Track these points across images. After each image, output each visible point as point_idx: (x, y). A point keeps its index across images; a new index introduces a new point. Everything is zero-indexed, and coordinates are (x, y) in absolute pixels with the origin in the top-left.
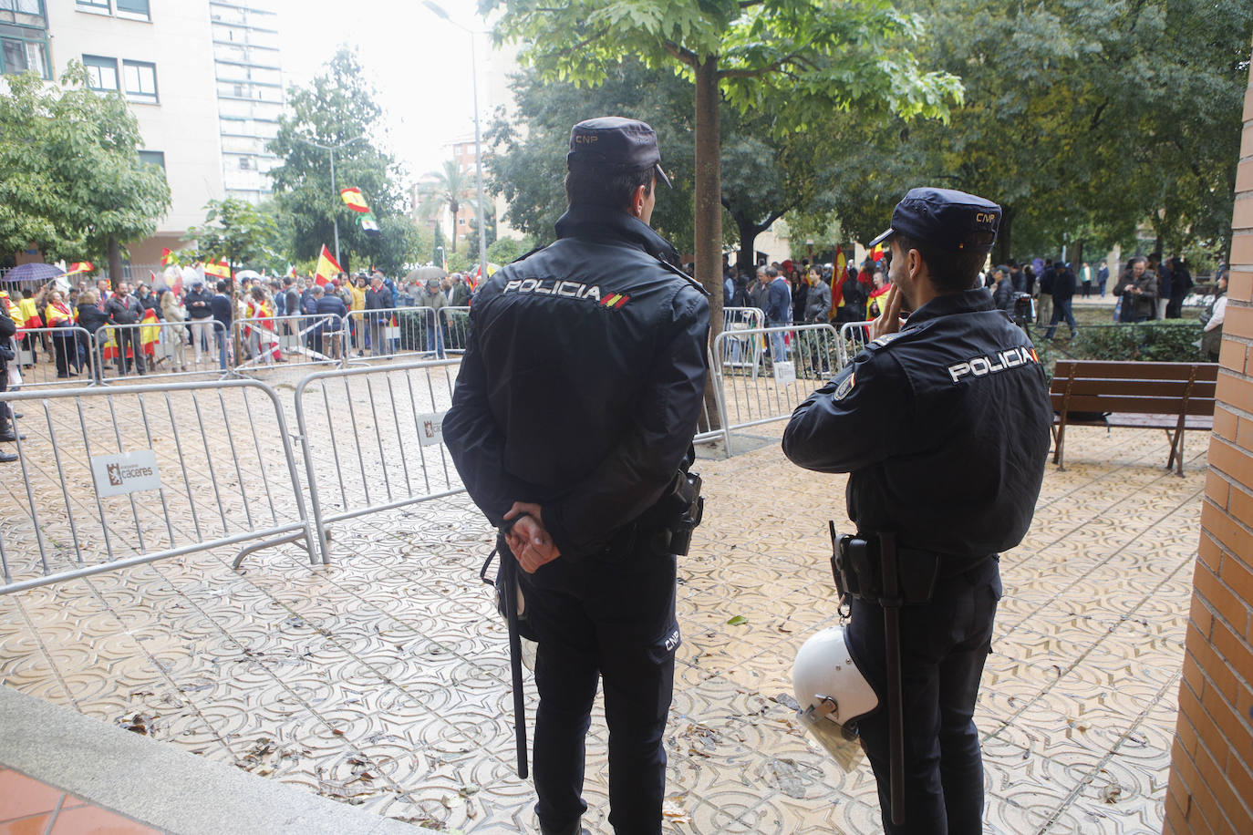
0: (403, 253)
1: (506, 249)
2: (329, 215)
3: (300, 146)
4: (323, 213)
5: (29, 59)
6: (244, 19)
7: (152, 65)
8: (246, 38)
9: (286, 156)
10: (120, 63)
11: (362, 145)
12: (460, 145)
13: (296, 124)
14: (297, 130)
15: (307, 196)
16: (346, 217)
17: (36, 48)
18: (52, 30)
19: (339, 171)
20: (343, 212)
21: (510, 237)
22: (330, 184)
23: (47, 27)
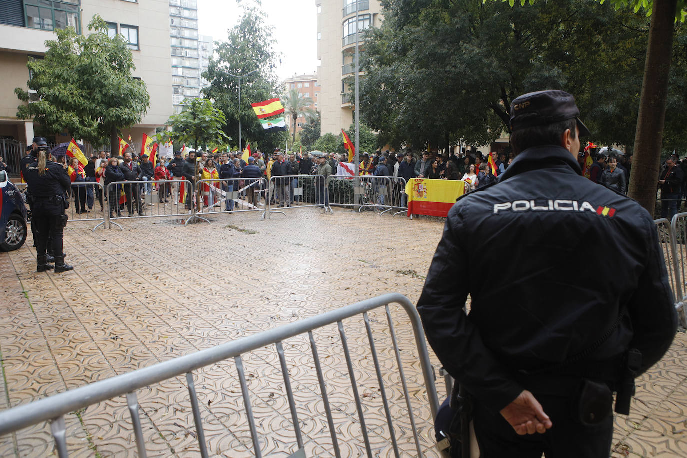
0: (279, 140)
1: (328, 140)
2: (237, 116)
3: (221, 74)
4: (233, 115)
5: (69, 23)
6: (180, 13)
7: (137, 28)
8: (181, 23)
9: (212, 81)
10: (119, 26)
11: (257, 75)
12: (294, 83)
13: (219, 62)
14: (220, 66)
15: (224, 105)
16: (247, 118)
17: (73, 17)
18: (83, 7)
19: (243, 91)
20: (245, 115)
21: (331, 134)
22: (238, 98)
23: (80, 5)
